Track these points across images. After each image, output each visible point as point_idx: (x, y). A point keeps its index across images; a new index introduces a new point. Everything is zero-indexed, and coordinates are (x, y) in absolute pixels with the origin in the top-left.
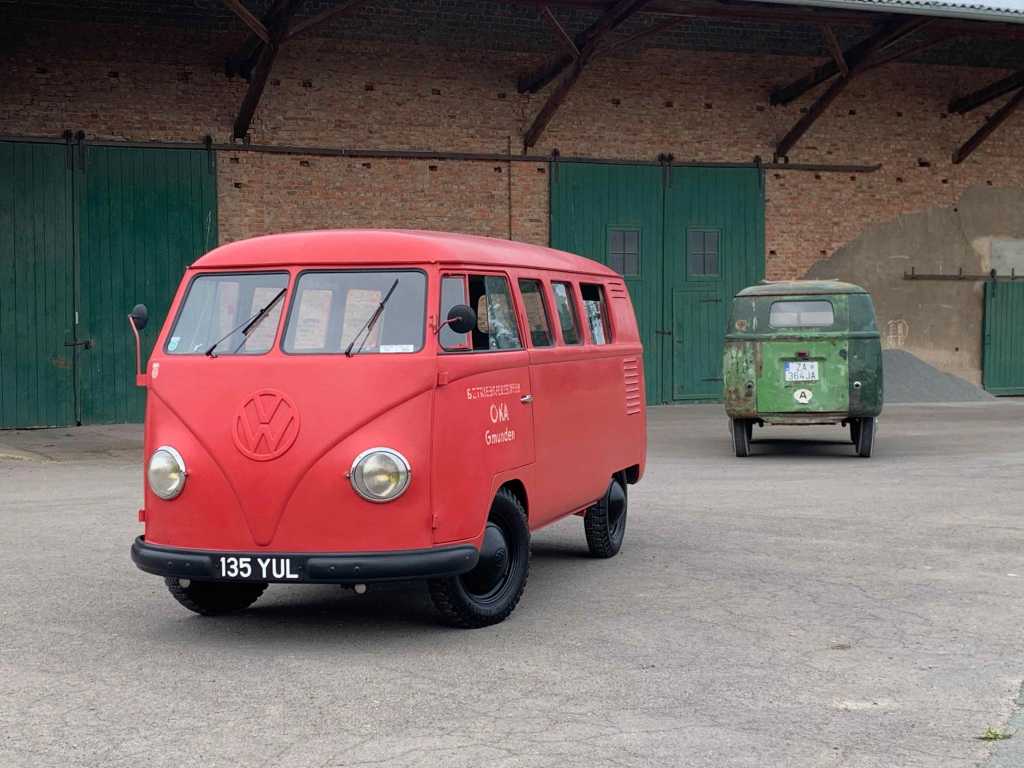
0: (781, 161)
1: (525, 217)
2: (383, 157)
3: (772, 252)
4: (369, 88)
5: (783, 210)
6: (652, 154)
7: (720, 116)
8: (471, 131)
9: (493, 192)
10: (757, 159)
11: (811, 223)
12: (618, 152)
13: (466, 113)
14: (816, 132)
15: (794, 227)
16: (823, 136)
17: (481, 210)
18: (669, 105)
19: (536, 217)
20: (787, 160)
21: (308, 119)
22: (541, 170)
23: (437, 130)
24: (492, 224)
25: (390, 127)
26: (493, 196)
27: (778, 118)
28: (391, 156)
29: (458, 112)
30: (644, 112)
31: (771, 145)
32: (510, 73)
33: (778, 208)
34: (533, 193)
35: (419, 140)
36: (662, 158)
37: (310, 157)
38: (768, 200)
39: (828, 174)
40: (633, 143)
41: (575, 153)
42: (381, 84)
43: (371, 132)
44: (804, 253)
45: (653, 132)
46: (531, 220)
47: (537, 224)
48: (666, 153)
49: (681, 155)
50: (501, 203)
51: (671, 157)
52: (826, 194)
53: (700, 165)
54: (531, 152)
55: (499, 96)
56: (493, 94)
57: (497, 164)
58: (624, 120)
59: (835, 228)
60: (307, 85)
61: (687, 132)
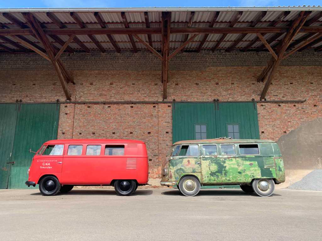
0: (263, 100)
1: (163, 121)
2: (115, 104)
3: (263, 132)
4: (111, 84)
5: (265, 117)
6: (211, 99)
7: (238, 86)
8: (145, 95)
9: (153, 114)
10: (253, 100)
11: (278, 122)
12: (197, 99)
13: (143, 90)
14: (277, 90)
15: (271, 123)
16: (280, 91)
17: (148, 120)
18: (217, 84)
19: (167, 121)
20: (265, 100)
21: (91, 94)
22: (169, 106)
23: (133, 95)
24: (152, 124)
25: (118, 95)
26: (152, 115)
27: (261, 86)
28: (117, 103)
29: (141, 89)
30: (208, 87)
31: (259, 95)
32: (159, 77)
33: (263, 116)
34: (167, 113)
35: (127, 98)
36: (214, 100)
37: (91, 105)
38: (259, 114)
39: (284, 104)
40: (204, 96)
41: (182, 100)
42: (115, 82)
43: (111, 97)
44: (276, 132)
45: (212, 93)
46: (165, 122)
47: (168, 123)
48: (216, 99)
49: (221, 99)
50: (155, 117)
51: (218, 100)
52: (284, 111)
53: (230, 102)
54: (165, 100)
55: (155, 84)
56: (153, 84)
57: (154, 105)
58: (200, 89)
59: (289, 123)
60: (91, 84)
61: (225, 92)
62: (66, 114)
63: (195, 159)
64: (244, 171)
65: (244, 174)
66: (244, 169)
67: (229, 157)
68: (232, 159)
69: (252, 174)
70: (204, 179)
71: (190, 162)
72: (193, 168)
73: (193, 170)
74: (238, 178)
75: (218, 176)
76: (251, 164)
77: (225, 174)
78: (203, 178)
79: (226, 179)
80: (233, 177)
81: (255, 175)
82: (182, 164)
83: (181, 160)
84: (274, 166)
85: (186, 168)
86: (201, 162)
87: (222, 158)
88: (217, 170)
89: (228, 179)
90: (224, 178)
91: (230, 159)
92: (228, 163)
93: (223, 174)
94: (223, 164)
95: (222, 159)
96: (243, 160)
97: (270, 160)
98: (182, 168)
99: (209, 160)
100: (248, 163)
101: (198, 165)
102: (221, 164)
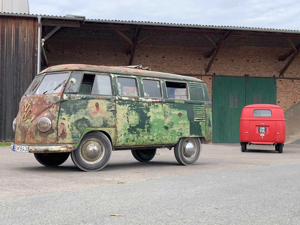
63: (107, 102)
64: (172, 124)
65: (171, 129)
66: (172, 122)
67: (154, 101)
68: (158, 104)
69: (180, 130)
70: (119, 138)
71: (99, 106)
72: (103, 118)
73: (104, 122)
74: (163, 137)
75: (138, 133)
76: (180, 115)
77: (149, 131)
78: (117, 137)
79: (149, 138)
80: (158, 135)
81: (183, 132)
82: (87, 110)
83: (83, 102)
85: (92, 118)
86: (115, 108)
87: (145, 102)
88: (138, 123)
89: (151, 138)
90: (146, 137)
91: (156, 104)
92: (153, 112)
93: (146, 130)
94: (146, 112)
95: (145, 104)
96: (171, 108)
97: (200, 110)
98: (86, 117)
99: (128, 105)
100: (176, 112)
101: (111, 114)
102: (143, 112)
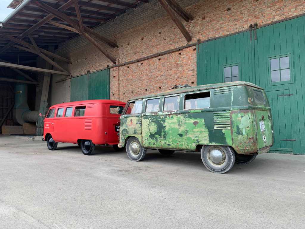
1: (188, 70)
2: (146, 60)
4: (142, 39)
6: (246, 27)
8: (171, 42)
9: (178, 63)
12: (228, 31)
13: (169, 37)
17: (174, 71)
19: (192, 69)
21: (129, 54)
22: (194, 49)
23: (160, 46)
24: (178, 75)
25: (147, 49)
26: (178, 64)
28: (147, 58)
29: (167, 37)
30: (243, 8)
34: (192, 59)
35: (155, 51)
36: (251, 26)
37: (129, 65)
40: (237, 25)
41: (209, 38)
42: (145, 36)
43: (143, 53)
45: (249, 16)
46: (190, 70)
47: (193, 71)
48: (254, 24)
49: (261, 22)
50: (181, 66)
51: (256, 25)
54: (190, 43)
57: (179, 52)
58: (233, 16)
60: (129, 44)
61: (269, 9)
62: (114, 77)
63: (137, 118)
64: (186, 132)
65: (186, 137)
66: (186, 130)
67: (170, 113)
68: (174, 116)
69: (196, 137)
70: (144, 142)
71: (133, 121)
72: (134, 129)
73: (135, 131)
74: (179, 143)
75: (156, 139)
76: (195, 123)
77: (165, 137)
78: (143, 141)
79: (166, 143)
80: (173, 141)
81: (200, 139)
82: (127, 124)
83: (125, 119)
84: (229, 126)
85: (128, 129)
86: (142, 122)
87: (162, 115)
88: (156, 132)
89: (168, 143)
90: (163, 142)
91: (171, 116)
92: (168, 123)
93: (162, 136)
94: (162, 123)
95: (162, 117)
96: (186, 118)
97: (223, 117)
98: (126, 128)
99: (150, 119)
100: (192, 121)
101: (139, 125)
102: (161, 123)
